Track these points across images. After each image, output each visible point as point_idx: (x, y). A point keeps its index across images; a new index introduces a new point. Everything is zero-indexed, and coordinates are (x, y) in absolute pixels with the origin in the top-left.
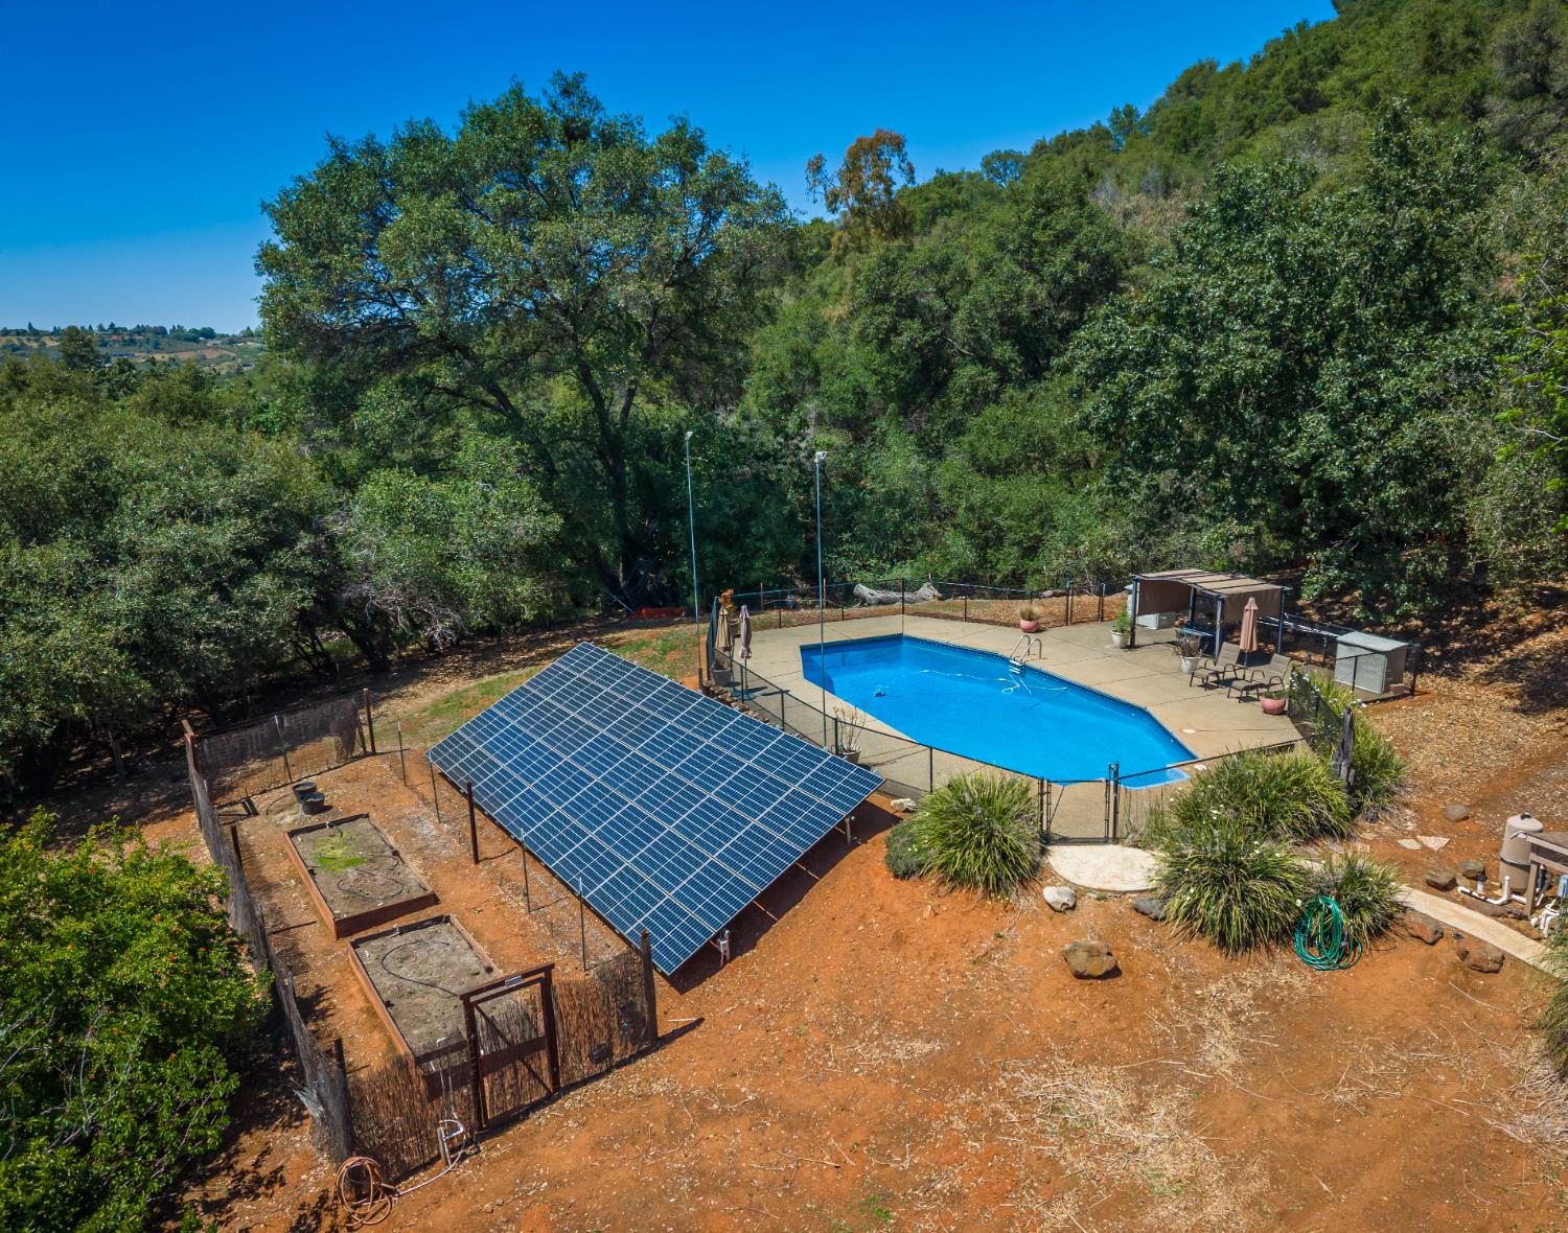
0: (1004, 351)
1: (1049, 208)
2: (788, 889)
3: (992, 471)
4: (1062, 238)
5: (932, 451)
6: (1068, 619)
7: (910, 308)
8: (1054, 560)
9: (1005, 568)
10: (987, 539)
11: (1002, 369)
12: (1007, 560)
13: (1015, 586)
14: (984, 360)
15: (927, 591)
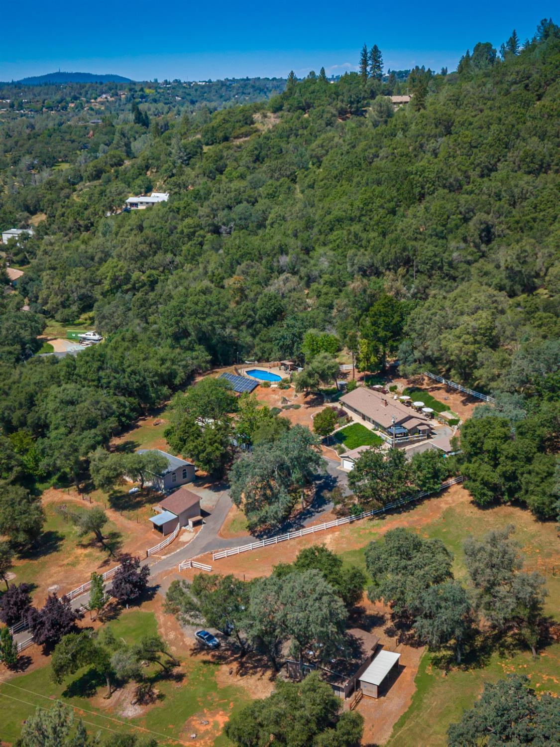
0: (264, 321)
1: (270, 299)
2: (253, 389)
3: (264, 341)
4: (273, 305)
5: (254, 336)
6: (274, 366)
7: (250, 316)
8: (273, 356)
9: (266, 357)
10: (263, 352)
11: (264, 325)
12: (266, 356)
13: (267, 361)
14: (261, 322)
15: (256, 362)
